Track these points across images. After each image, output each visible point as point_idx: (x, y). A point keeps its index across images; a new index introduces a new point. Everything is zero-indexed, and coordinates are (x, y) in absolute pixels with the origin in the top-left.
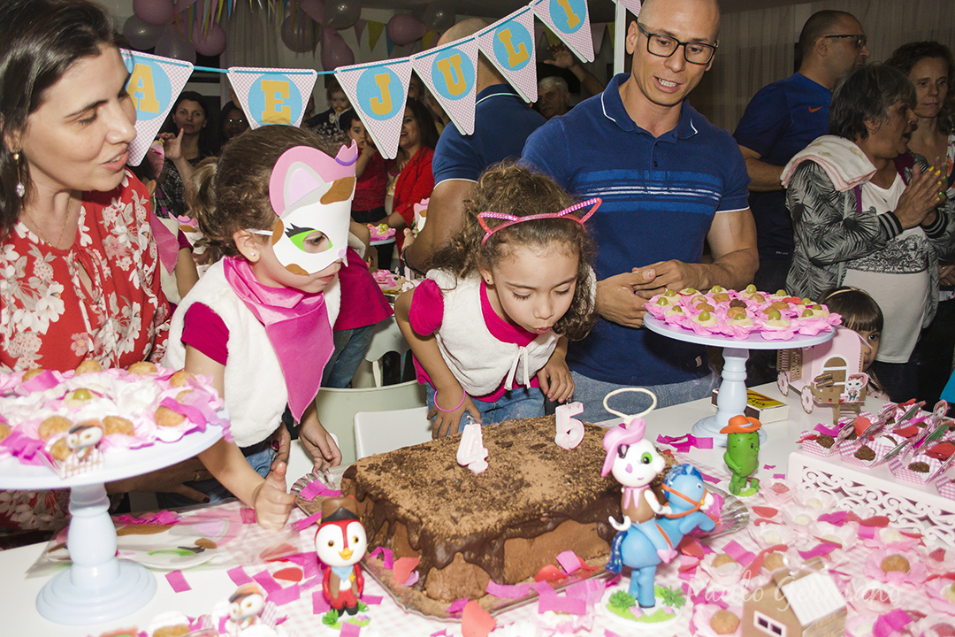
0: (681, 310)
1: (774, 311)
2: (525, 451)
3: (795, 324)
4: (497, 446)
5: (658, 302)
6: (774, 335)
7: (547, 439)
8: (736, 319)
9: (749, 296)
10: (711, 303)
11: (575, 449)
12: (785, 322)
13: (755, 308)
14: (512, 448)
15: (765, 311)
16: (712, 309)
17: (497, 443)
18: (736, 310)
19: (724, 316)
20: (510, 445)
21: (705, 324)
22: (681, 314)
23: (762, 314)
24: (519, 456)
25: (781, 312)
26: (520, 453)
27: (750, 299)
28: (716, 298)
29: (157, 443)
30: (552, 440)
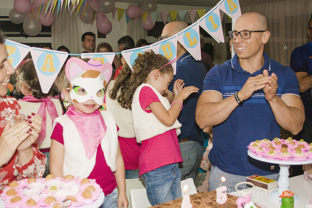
0: (262, 149)
1: (299, 149)
2: (205, 205)
3: (307, 154)
4: (194, 203)
5: (253, 146)
6: (298, 159)
7: (213, 200)
8: (284, 153)
9: (289, 142)
10: (274, 145)
11: (224, 204)
12: (302, 154)
13: (291, 148)
14: (200, 204)
15: (295, 149)
16: (274, 149)
17: (194, 202)
18: (284, 149)
19: (279, 151)
20: (199, 203)
21: (272, 155)
22: (262, 151)
23: (294, 150)
24: (203, 207)
25: (301, 149)
26: (204, 206)
27: (290, 143)
28: (276, 143)
29: (85, 204)
30: (215, 201)
